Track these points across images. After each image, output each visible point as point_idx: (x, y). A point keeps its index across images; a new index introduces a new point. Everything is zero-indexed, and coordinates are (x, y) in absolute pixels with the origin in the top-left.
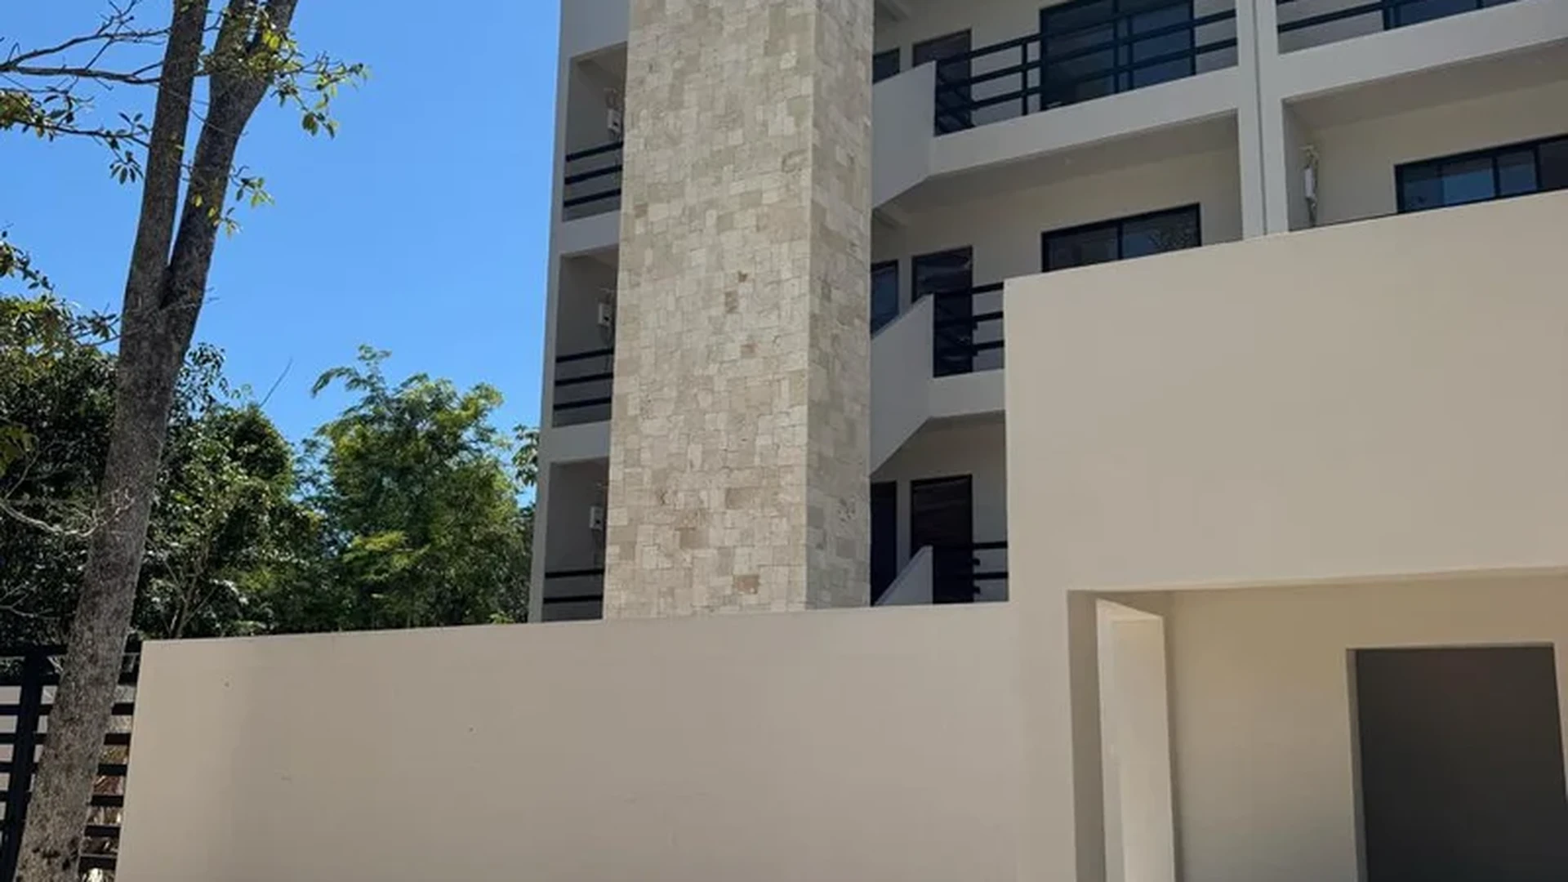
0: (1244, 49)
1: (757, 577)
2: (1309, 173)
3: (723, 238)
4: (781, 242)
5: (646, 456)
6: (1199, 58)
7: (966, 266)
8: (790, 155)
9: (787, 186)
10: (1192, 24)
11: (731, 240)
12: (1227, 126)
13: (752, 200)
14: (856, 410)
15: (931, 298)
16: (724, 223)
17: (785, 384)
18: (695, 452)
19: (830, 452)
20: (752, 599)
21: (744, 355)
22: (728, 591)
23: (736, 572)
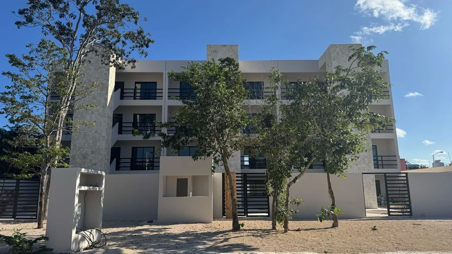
0: (164, 98)
1: (96, 164)
2: (170, 114)
3: (92, 115)
4: (102, 118)
5: (77, 145)
6: (157, 98)
7: (122, 117)
8: (104, 106)
9: (103, 110)
10: (156, 93)
11: (93, 116)
12: (161, 107)
13: (98, 111)
14: (110, 141)
15: (118, 123)
16: (92, 113)
17: (102, 138)
18: (86, 145)
19: (107, 147)
20: (95, 167)
21: (95, 133)
22: (91, 165)
23: (93, 163)
